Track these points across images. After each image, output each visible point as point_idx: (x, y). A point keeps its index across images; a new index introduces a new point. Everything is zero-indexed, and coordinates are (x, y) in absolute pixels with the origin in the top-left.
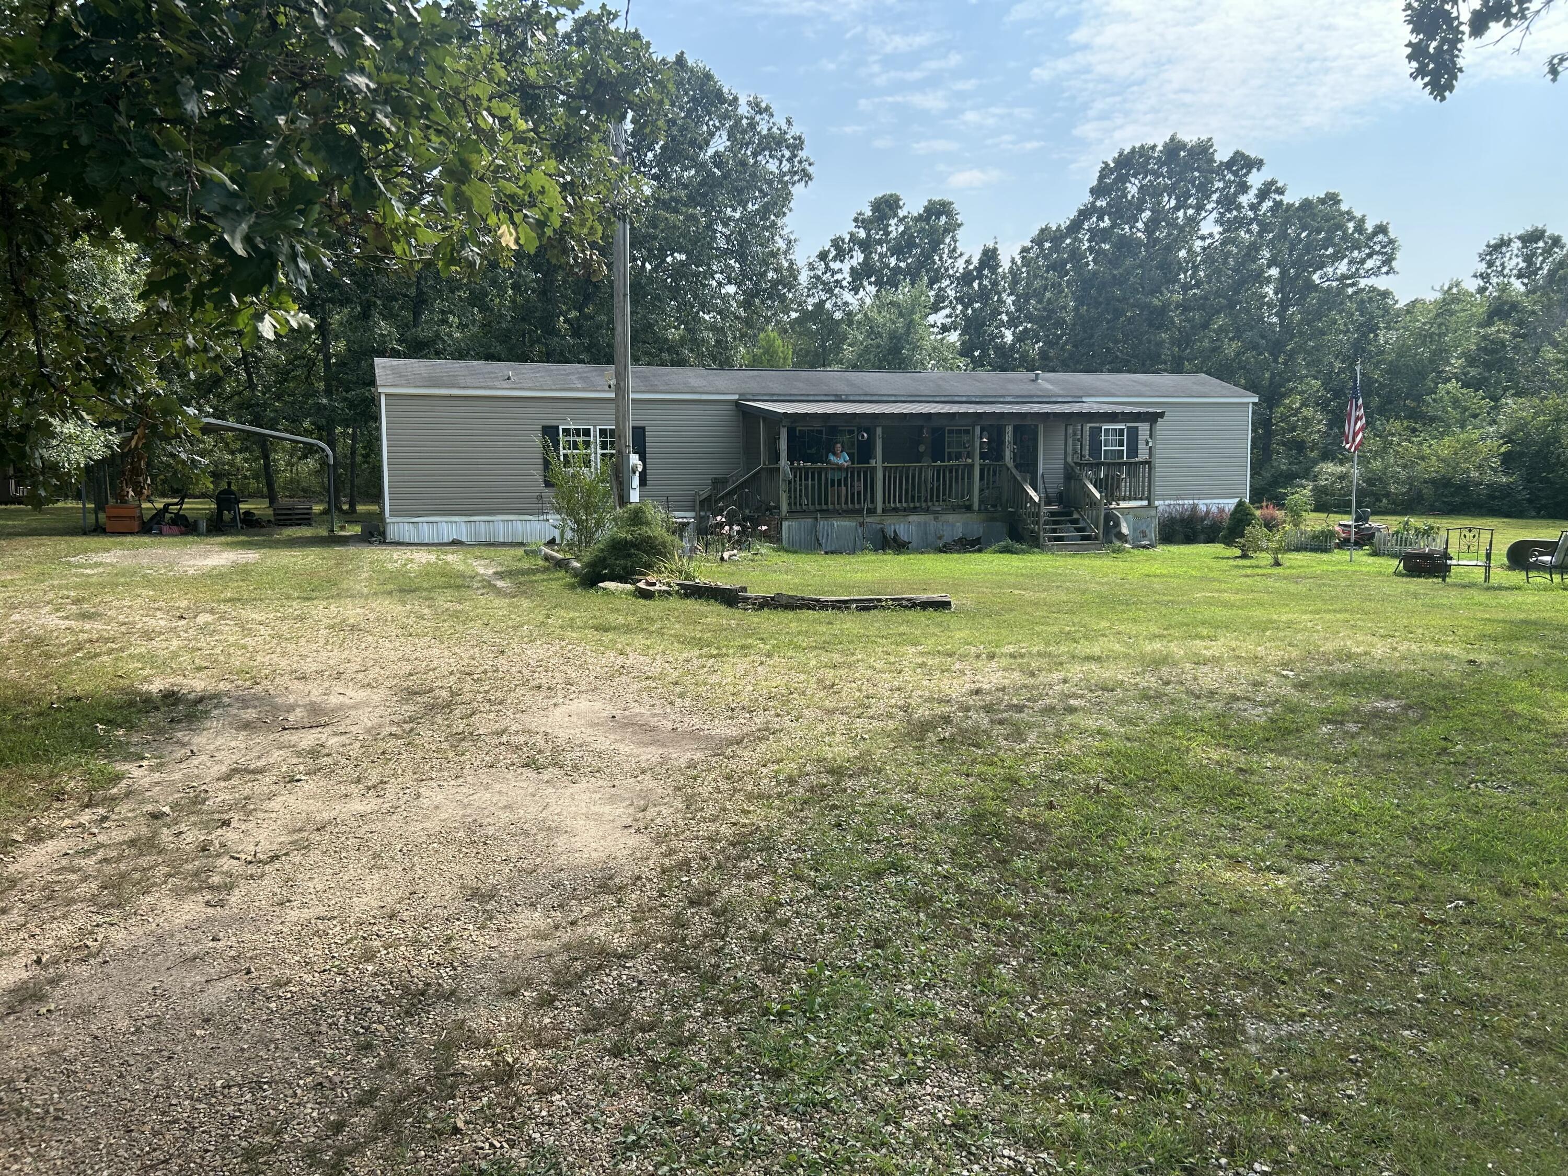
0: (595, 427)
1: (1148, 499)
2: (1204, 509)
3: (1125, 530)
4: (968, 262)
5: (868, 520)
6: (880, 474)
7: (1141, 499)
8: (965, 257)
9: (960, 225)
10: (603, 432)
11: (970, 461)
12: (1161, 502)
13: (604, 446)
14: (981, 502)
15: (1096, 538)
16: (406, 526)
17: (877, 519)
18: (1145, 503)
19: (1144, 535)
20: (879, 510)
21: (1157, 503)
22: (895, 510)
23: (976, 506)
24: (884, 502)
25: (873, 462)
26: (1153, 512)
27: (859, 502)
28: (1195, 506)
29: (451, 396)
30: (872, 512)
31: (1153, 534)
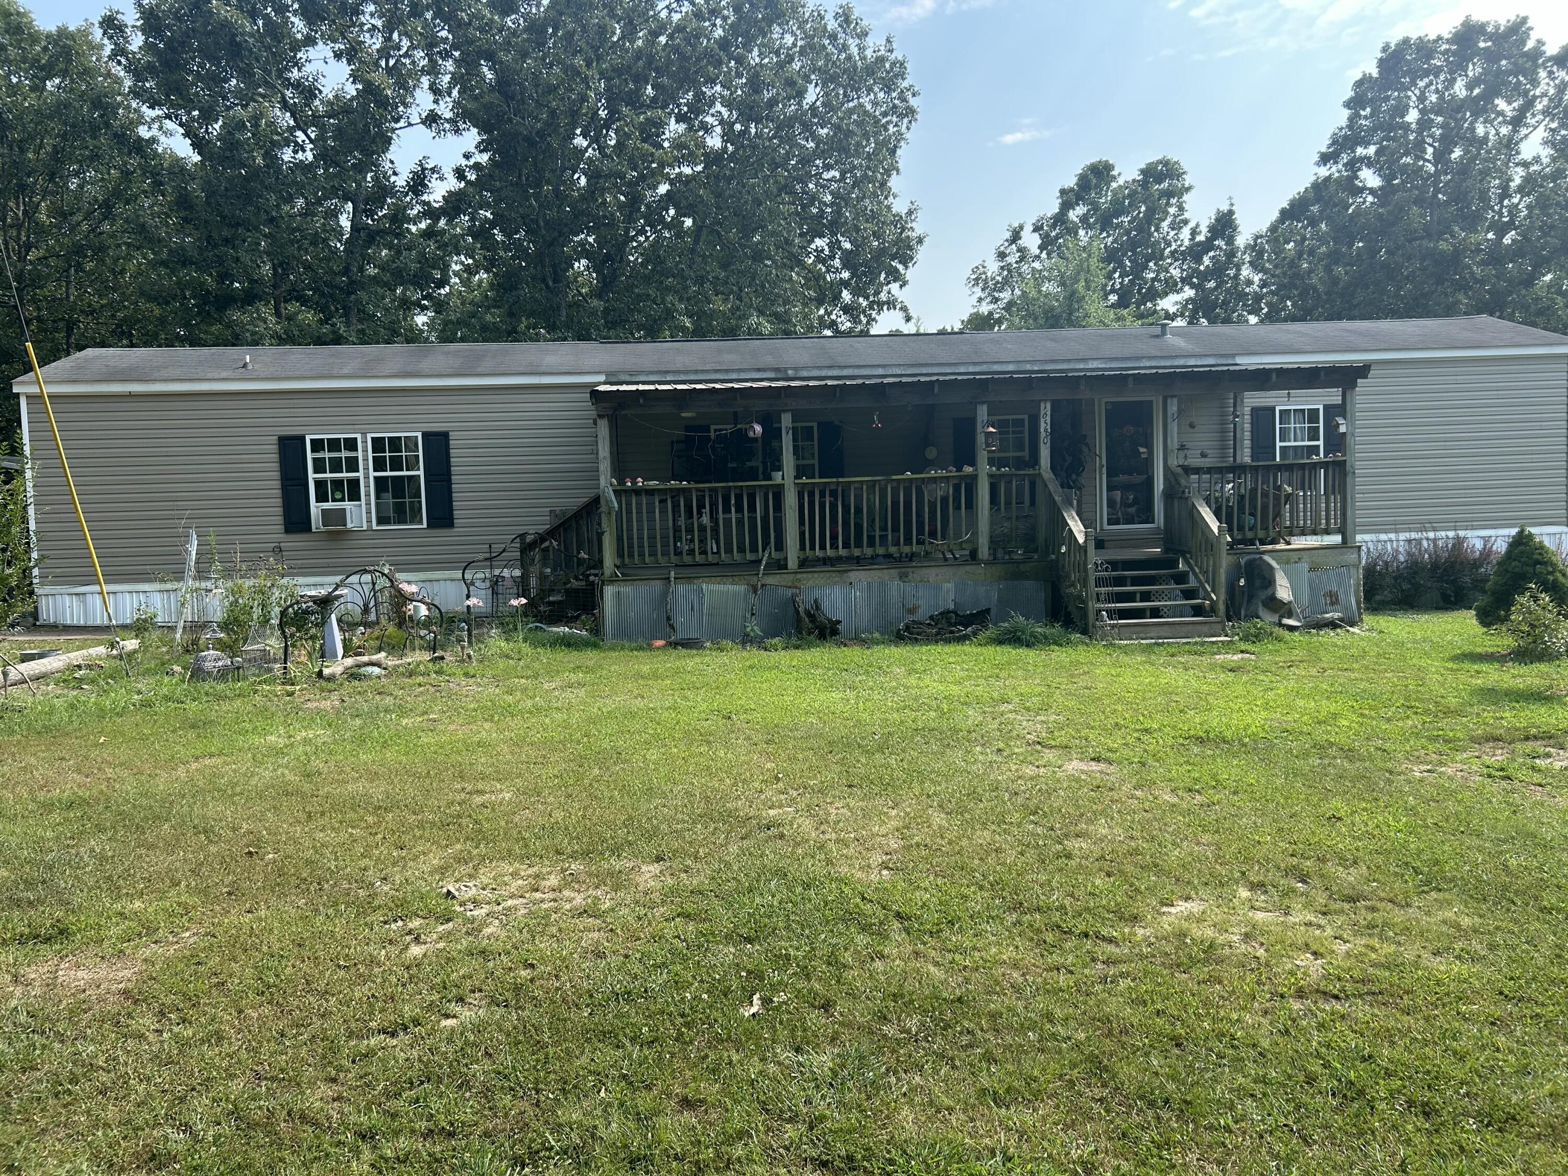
0: (364, 434)
1: (1342, 531)
2: (1479, 545)
3: (1284, 592)
4: (1194, 233)
5: (770, 580)
6: (791, 499)
7: (1327, 532)
8: (1192, 225)
9: (1188, 189)
10: (378, 444)
11: (968, 469)
12: (1367, 537)
13: (379, 464)
14: (994, 542)
15: (1213, 610)
16: (67, 598)
17: (787, 579)
18: (1337, 539)
19: (1333, 599)
20: (792, 563)
21: (1359, 538)
22: (825, 561)
23: (984, 552)
24: (802, 547)
25: (777, 477)
26: (1352, 557)
27: (754, 549)
28: (1459, 541)
29: (130, 395)
30: (780, 565)
31: (1352, 598)
